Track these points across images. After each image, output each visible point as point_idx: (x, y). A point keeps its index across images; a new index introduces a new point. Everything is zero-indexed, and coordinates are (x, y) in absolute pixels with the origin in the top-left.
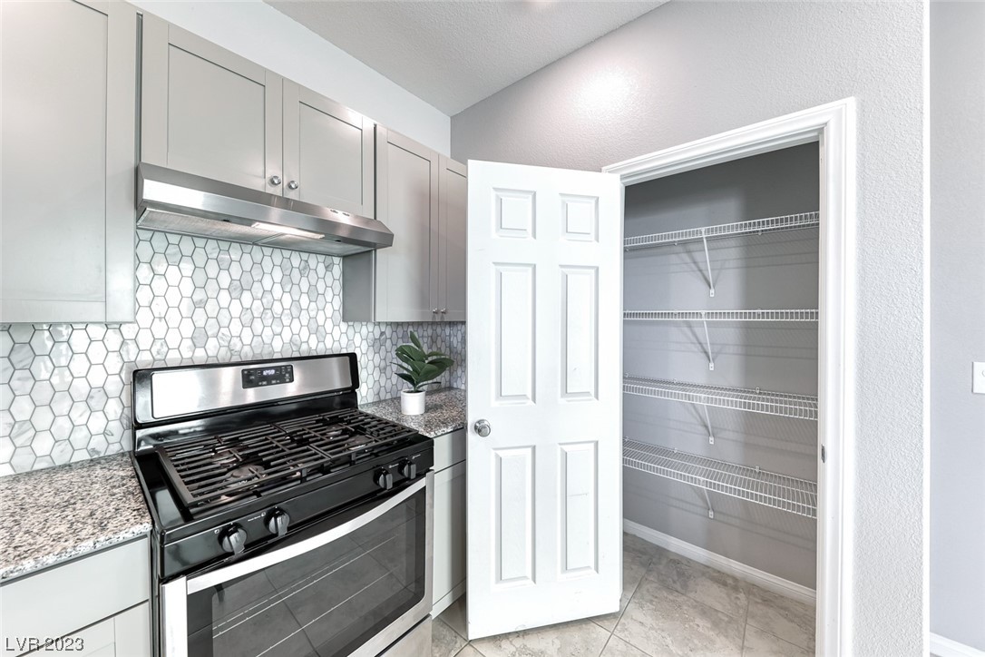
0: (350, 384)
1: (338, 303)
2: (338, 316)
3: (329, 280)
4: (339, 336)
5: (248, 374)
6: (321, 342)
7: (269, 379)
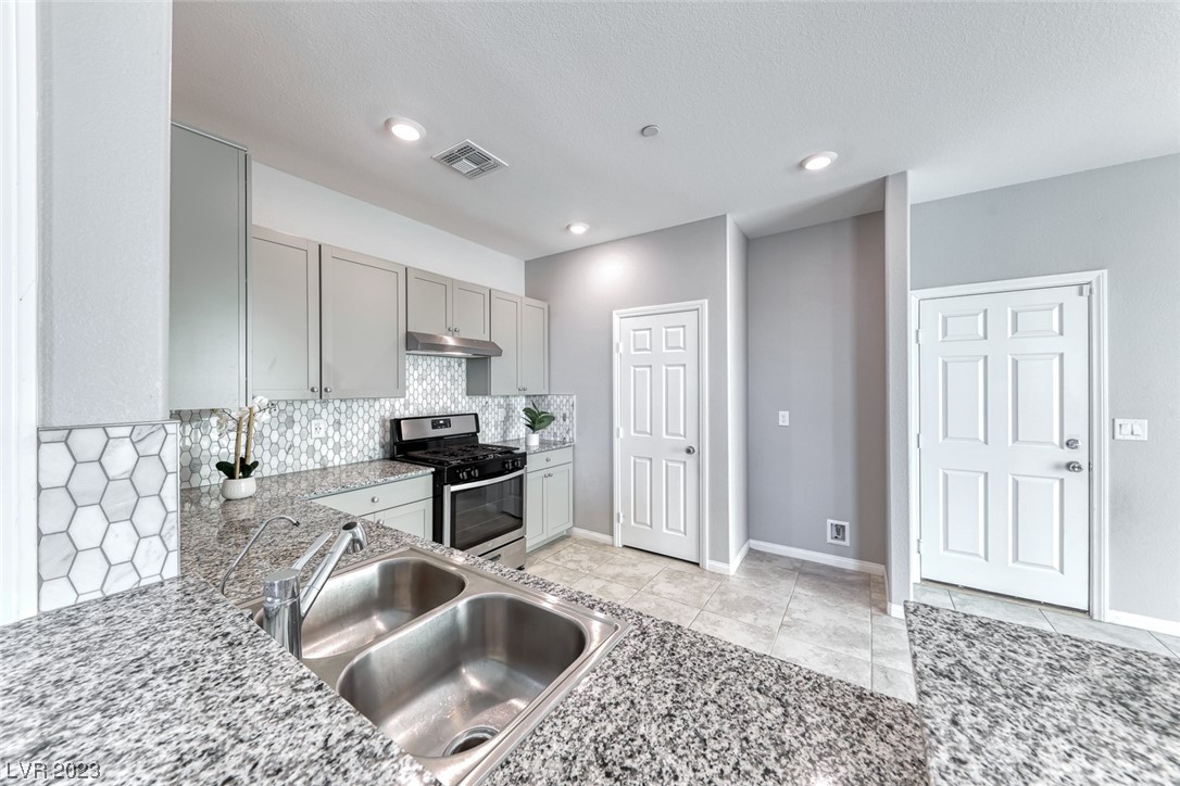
0: (475, 430)
1: (464, 384)
2: (465, 392)
3: (460, 371)
4: (465, 404)
5: (433, 422)
6: (456, 407)
7: (441, 426)
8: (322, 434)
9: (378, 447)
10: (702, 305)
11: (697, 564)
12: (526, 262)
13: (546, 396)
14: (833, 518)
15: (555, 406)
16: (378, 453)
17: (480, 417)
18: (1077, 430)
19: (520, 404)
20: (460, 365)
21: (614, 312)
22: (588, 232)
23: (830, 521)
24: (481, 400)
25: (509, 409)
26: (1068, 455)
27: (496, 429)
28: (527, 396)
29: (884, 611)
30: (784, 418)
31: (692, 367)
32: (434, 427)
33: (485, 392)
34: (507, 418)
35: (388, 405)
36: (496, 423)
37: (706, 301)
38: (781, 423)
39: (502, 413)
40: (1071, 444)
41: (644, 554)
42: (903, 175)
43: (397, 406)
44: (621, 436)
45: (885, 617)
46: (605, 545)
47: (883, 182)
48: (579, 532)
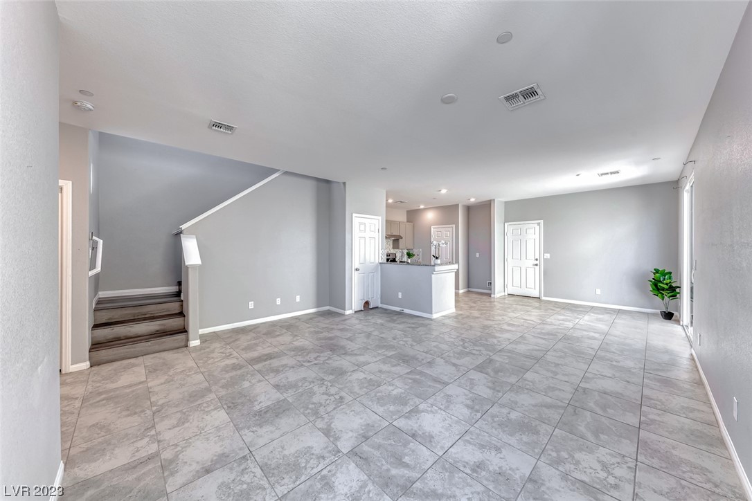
4: (392, 251)
10: (453, 226)
12: (408, 211)
13: (413, 249)
14: (489, 281)
15: (415, 252)
17: (396, 254)
18: (537, 257)
19: (405, 251)
20: (391, 241)
21: (432, 227)
22: (424, 206)
24: (396, 250)
25: (403, 253)
26: (536, 262)
28: (408, 250)
30: (478, 255)
31: (451, 241)
33: (398, 248)
34: (402, 255)
36: (399, 256)
39: (400, 254)
40: (537, 260)
42: (494, 200)
47: (491, 200)
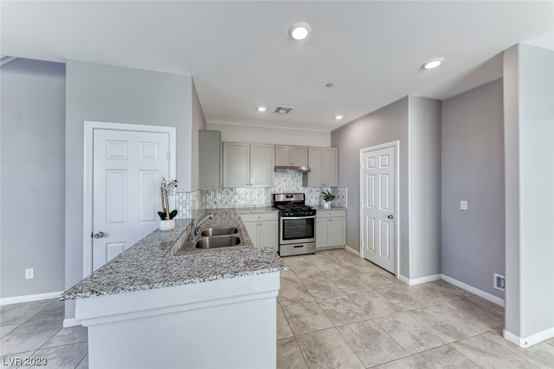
0: (303, 200)
1: (302, 183)
2: (302, 186)
3: (300, 178)
4: (302, 190)
5: (286, 196)
6: (298, 191)
7: (290, 197)
8: (254, 197)
9: (270, 203)
10: (396, 144)
11: (394, 275)
12: (332, 133)
13: (337, 187)
14: (497, 273)
15: (340, 192)
16: (270, 205)
17: (306, 195)
20: (300, 176)
21: (360, 150)
22: (343, 118)
23: (496, 275)
24: (308, 189)
27: (316, 200)
28: (331, 187)
29: (502, 334)
30: (464, 205)
31: (392, 173)
32: (287, 197)
33: (307, 185)
35: (273, 190)
36: (316, 197)
37: (399, 141)
38: (462, 208)
39: (319, 194)
41: (371, 264)
43: (276, 190)
44: (363, 207)
45: (500, 337)
46: (357, 256)
48: (348, 248)
